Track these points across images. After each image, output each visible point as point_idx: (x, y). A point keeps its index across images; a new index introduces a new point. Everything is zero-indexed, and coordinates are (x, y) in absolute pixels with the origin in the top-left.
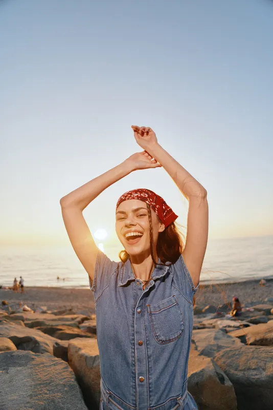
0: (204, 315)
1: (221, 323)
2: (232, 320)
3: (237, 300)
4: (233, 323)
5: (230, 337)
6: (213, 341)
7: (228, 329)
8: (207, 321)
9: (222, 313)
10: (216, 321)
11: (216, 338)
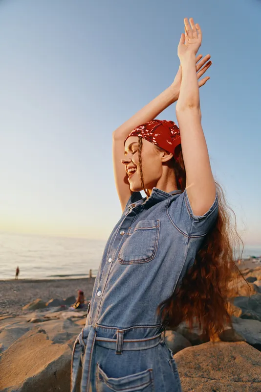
0: (48, 309)
1: (65, 315)
2: (76, 311)
3: (81, 293)
4: (77, 314)
5: (77, 325)
6: (62, 330)
7: (73, 319)
8: (50, 313)
9: (65, 306)
10: (61, 314)
11: (64, 327)
